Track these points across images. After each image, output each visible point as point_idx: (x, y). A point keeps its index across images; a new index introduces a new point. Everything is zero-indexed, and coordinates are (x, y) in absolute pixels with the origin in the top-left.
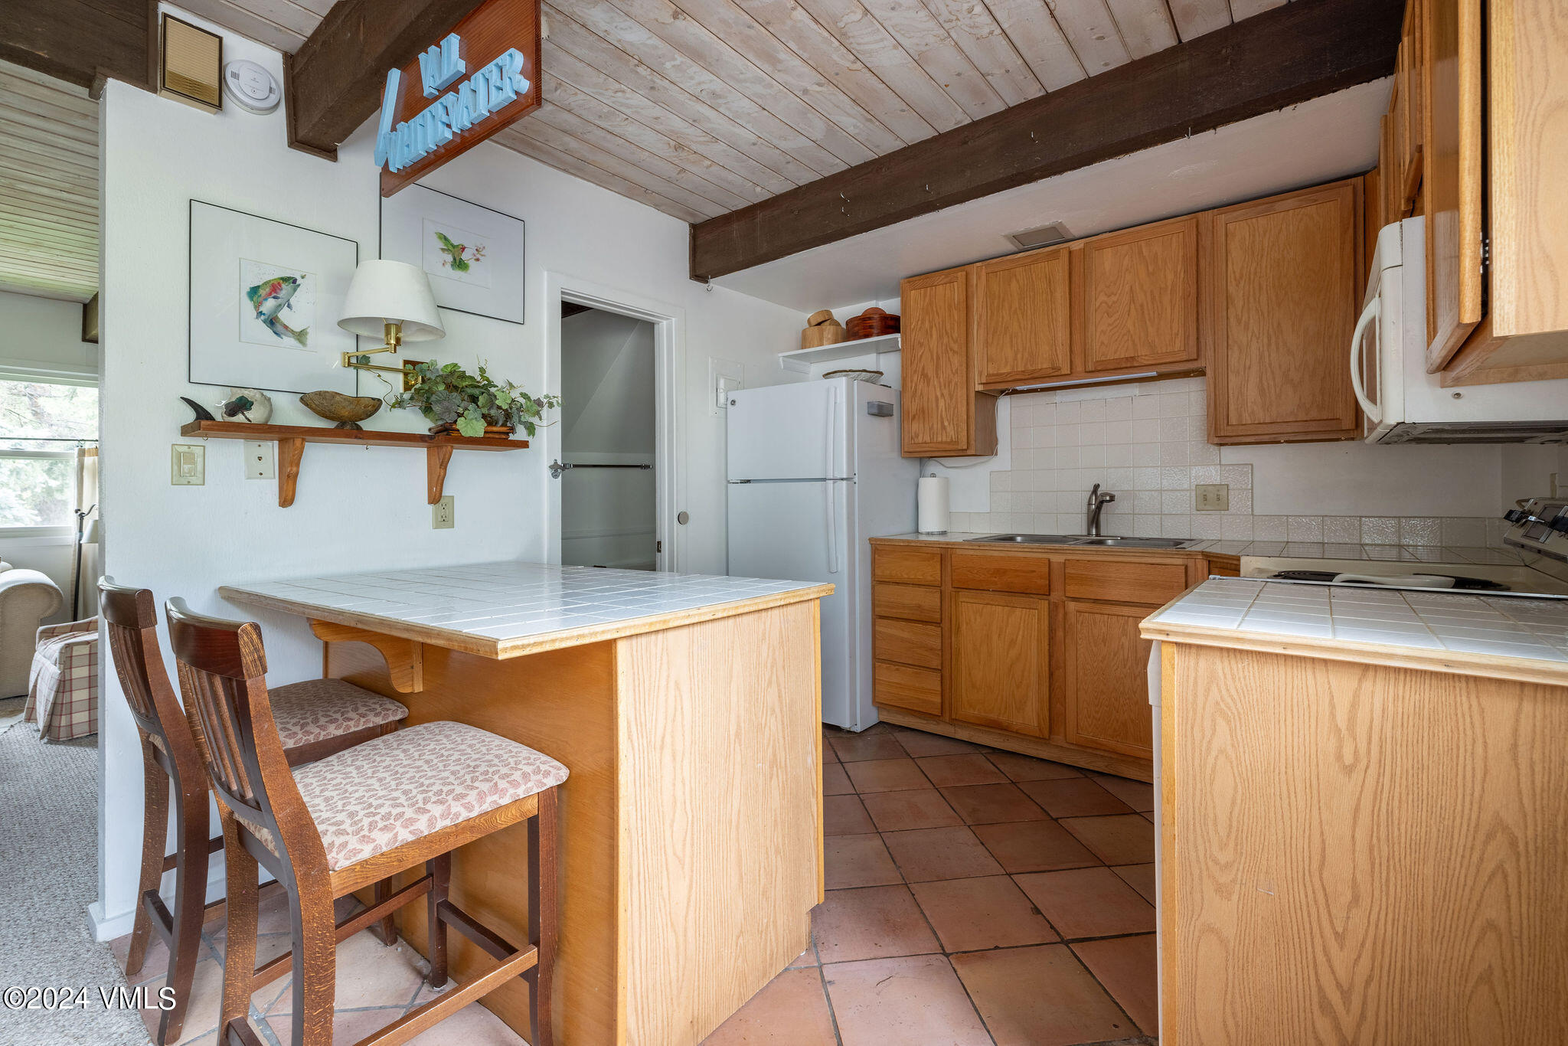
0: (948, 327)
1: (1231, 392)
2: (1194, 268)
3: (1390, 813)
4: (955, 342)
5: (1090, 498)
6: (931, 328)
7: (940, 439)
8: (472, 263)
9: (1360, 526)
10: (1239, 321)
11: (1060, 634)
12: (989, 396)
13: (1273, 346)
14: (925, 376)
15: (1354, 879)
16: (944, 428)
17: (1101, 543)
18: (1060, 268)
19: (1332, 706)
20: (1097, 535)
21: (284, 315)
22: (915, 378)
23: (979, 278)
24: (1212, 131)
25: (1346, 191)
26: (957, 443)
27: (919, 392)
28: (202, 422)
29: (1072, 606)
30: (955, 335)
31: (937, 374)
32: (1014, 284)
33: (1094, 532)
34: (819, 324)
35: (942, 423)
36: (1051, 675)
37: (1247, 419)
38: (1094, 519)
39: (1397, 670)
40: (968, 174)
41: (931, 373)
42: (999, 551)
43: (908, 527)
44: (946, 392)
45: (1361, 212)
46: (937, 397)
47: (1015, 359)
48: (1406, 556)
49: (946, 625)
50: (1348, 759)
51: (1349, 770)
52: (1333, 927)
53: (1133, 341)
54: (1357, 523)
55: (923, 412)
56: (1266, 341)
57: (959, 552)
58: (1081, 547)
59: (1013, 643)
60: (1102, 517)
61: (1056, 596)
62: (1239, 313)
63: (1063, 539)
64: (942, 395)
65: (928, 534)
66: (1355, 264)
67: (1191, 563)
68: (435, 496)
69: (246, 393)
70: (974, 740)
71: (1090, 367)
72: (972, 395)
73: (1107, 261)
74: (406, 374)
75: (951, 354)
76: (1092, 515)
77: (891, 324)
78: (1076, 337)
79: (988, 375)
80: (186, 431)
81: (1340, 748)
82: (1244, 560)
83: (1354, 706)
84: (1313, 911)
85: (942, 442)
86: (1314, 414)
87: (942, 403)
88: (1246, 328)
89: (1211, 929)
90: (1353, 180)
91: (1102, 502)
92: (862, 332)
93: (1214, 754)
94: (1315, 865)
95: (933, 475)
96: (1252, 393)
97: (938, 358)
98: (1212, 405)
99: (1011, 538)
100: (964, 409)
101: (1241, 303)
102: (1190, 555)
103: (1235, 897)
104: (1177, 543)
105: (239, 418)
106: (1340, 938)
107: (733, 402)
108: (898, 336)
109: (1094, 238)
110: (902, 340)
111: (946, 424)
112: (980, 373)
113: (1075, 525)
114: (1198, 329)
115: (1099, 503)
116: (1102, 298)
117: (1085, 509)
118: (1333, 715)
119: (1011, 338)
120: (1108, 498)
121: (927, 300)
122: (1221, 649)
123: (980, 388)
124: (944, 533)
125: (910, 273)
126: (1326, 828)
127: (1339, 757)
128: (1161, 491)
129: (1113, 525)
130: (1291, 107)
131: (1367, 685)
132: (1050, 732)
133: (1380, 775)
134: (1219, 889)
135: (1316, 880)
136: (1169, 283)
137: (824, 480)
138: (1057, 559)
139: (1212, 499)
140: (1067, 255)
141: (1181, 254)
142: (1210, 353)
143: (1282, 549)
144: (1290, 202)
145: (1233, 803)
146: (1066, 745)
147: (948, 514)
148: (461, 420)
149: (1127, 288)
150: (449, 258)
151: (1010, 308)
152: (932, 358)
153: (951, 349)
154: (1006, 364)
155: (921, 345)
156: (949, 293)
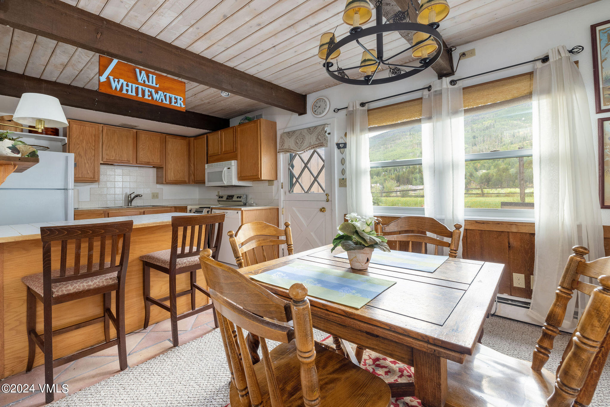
0: (91, 141)
2: (162, 145)
4: (94, 146)
5: (130, 196)
6: (83, 140)
10: (170, 159)
14: (79, 154)
18: (130, 135)
20: (131, 206)
25: (187, 140)
26: (94, 178)
31: (85, 156)
33: (130, 205)
35: (87, 171)
37: (171, 179)
41: (82, 154)
46: (85, 163)
47: (116, 156)
55: (79, 167)
56: (175, 164)
62: (170, 157)
64: (88, 163)
66: (188, 153)
71: (138, 162)
72: (99, 164)
73: (142, 137)
76: (129, 201)
78: (134, 154)
79: (106, 159)
82: (188, 207)
85: (87, 178)
86: (182, 179)
87: (87, 165)
91: (136, 197)
96: (172, 174)
97: (86, 150)
98: (165, 176)
101: (171, 155)
108: (66, 138)
109: (140, 130)
111: (89, 172)
112: (103, 158)
114: (163, 158)
116: (141, 146)
119: (114, 149)
120: (140, 196)
121: (82, 130)
123: (102, 163)
136: (157, 147)
139: (155, 196)
140: (132, 132)
141: (159, 141)
142: (165, 164)
144: (179, 138)
149: (148, 145)
151: (114, 141)
152: (83, 149)
153: (92, 148)
154: (113, 157)
155: (79, 144)
156: (91, 130)
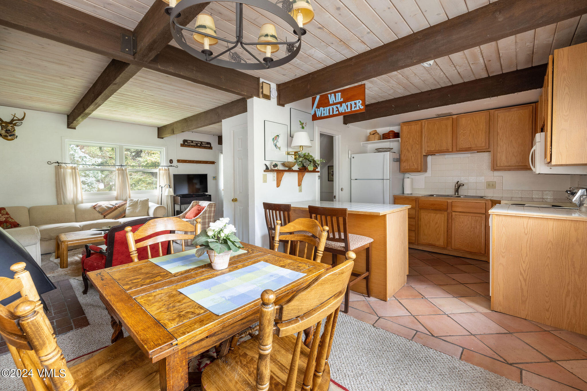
0: (415, 137)
1: (498, 158)
2: (488, 125)
3: (533, 241)
4: (418, 141)
5: (456, 185)
6: (410, 137)
7: (412, 168)
8: (305, 127)
9: (532, 193)
10: (500, 139)
11: (450, 221)
12: (426, 156)
13: (510, 146)
14: (408, 150)
15: (527, 252)
16: (413, 165)
17: (459, 197)
18: (450, 122)
19: (524, 224)
20: (458, 195)
21: (277, 144)
22: (405, 151)
23: (425, 124)
24: (496, 97)
25: (530, 107)
26: (418, 169)
27: (406, 155)
28: (267, 169)
29: (454, 213)
30: (418, 139)
31: (412, 150)
32: (436, 126)
33: (457, 194)
34: (373, 134)
35: (413, 163)
36: (447, 231)
37: (502, 165)
38: (457, 191)
39: (535, 217)
40: (430, 103)
41: (410, 149)
42: (431, 199)
43: (401, 192)
44: (414, 155)
45: (534, 113)
46: (411, 156)
47: (436, 147)
48: (544, 201)
49: (417, 218)
50: (526, 233)
51: (526, 234)
52: (523, 260)
53: (471, 143)
54: (531, 192)
55: (407, 160)
56: (508, 145)
57: (421, 199)
58: (454, 198)
59: (437, 223)
60: (459, 190)
61: (449, 211)
62: (501, 137)
63: (448, 196)
64: (413, 156)
65: (407, 194)
66: (532, 126)
67: (487, 202)
68: (300, 185)
69: (276, 163)
70: (424, 249)
71: (458, 149)
72: (422, 156)
73: (463, 121)
74: (295, 156)
75: (416, 144)
76: (456, 189)
77: (396, 135)
78: (454, 141)
79: (428, 151)
80: (265, 171)
81: (525, 231)
82: (502, 201)
83: (527, 224)
84: (519, 258)
85: (413, 169)
86: (520, 164)
87: (413, 158)
88: (503, 141)
89: (501, 264)
90: (532, 104)
91: (460, 186)
92: (388, 137)
93: (502, 233)
94: (520, 251)
95: (408, 178)
96: (504, 158)
97: (412, 145)
98: (493, 161)
99: (432, 195)
100: (420, 160)
101: (501, 134)
102: (487, 200)
103: (505, 258)
104: (482, 197)
105: (276, 168)
106: (524, 262)
107: (353, 158)
108: (399, 139)
109: (460, 115)
110: (401, 140)
111: (414, 164)
112: (425, 150)
113: (451, 192)
114: (489, 140)
115: (458, 186)
116: (462, 131)
117: (454, 188)
118: (524, 226)
119: (434, 141)
120: (462, 185)
121: (409, 129)
122: (504, 215)
123: (425, 154)
124: (411, 194)
125: (403, 122)
126: (522, 244)
127: (525, 232)
128: (476, 183)
129: (462, 192)
130: (517, 93)
131: (530, 220)
132: (447, 246)
133: (531, 235)
134: (503, 257)
135: (520, 253)
136: (481, 128)
137: (383, 179)
138: (449, 201)
139: (491, 185)
140: (452, 119)
141: (485, 120)
142: (492, 147)
143: (511, 199)
144: (515, 109)
145: (506, 242)
146: (452, 250)
147: (412, 189)
148: (309, 167)
149: (469, 129)
150: (301, 126)
151: (434, 133)
152: (410, 145)
153: (416, 143)
154: (433, 148)
155: (407, 142)
156: (415, 127)
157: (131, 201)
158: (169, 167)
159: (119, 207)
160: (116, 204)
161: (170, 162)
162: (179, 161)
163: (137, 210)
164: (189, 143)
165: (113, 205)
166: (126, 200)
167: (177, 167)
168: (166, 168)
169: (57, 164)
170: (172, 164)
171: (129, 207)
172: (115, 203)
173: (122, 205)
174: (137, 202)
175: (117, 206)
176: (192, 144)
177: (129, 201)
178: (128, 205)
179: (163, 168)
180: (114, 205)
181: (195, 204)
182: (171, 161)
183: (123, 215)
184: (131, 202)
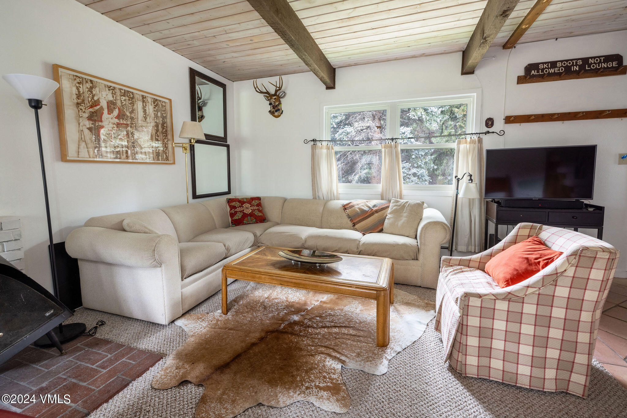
157: (395, 204)
158: (481, 135)
159: (377, 211)
160: (374, 206)
161: (487, 125)
162: (509, 120)
163: (400, 223)
164: (543, 70)
165: (369, 207)
166: (390, 201)
167: (502, 133)
168: (475, 137)
169: (312, 143)
170: (491, 130)
171: (390, 213)
172: (373, 204)
173: (383, 209)
174: (403, 207)
175: (374, 209)
176: (552, 71)
177: (393, 203)
178: (389, 210)
179: (468, 140)
180: (371, 206)
181: (526, 232)
182: (490, 122)
183: (379, 228)
184: (395, 206)
